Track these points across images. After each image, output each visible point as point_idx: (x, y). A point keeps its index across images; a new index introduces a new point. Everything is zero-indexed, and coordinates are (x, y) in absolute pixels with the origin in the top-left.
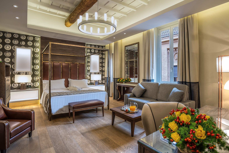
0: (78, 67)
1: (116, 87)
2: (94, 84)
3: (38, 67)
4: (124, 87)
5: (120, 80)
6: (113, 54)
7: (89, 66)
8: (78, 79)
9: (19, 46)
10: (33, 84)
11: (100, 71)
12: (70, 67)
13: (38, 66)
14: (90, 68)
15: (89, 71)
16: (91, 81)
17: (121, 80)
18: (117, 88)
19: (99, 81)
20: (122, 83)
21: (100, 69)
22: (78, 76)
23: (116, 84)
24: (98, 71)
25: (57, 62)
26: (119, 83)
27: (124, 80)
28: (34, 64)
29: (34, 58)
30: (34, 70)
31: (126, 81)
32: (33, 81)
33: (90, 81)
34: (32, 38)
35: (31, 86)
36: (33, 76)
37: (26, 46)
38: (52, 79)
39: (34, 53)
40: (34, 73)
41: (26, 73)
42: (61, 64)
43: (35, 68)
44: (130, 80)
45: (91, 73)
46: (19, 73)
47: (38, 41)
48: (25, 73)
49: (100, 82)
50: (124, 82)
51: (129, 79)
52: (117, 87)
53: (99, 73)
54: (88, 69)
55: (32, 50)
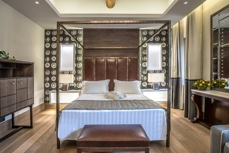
0: (128, 64)
1: (191, 96)
2: (153, 87)
3: (81, 65)
4: (208, 100)
5: (198, 85)
6: (184, 39)
7: (146, 61)
8: (128, 80)
9: (64, 42)
10: (76, 85)
11: (163, 68)
12: (117, 63)
13: (81, 63)
14: (146, 64)
15: (145, 68)
16: (148, 83)
17: (201, 85)
18: (192, 98)
19: (160, 83)
20: (205, 89)
21: (163, 64)
22: (127, 75)
23: (191, 92)
24: (160, 68)
25: (100, 58)
26: (196, 88)
27: (209, 85)
28: (77, 62)
29: (77, 55)
30: (77, 69)
31: (214, 85)
32: (76, 82)
33: (146, 84)
34: (76, 32)
35: (74, 86)
36: (77, 75)
37: (70, 42)
38: (95, 80)
39: (77, 49)
40: (77, 72)
41: (70, 72)
42: (106, 59)
43: (78, 66)
44: (224, 84)
45: (148, 71)
46: (63, 73)
47: (80, 35)
48: (68, 73)
49: (163, 85)
50: (208, 88)
51: (221, 83)
52: (193, 96)
53: (160, 72)
54: (144, 66)
55: (75, 46)
